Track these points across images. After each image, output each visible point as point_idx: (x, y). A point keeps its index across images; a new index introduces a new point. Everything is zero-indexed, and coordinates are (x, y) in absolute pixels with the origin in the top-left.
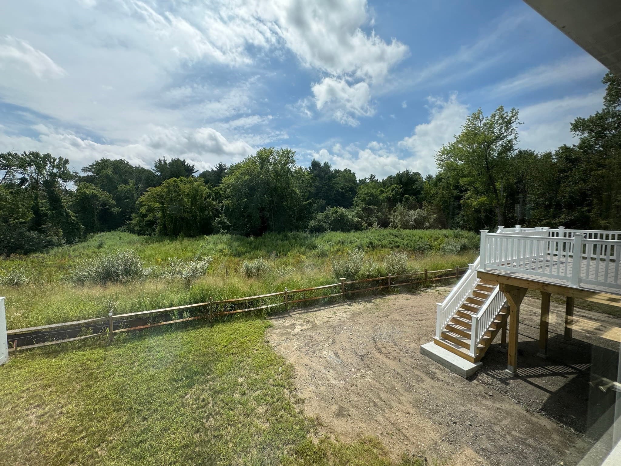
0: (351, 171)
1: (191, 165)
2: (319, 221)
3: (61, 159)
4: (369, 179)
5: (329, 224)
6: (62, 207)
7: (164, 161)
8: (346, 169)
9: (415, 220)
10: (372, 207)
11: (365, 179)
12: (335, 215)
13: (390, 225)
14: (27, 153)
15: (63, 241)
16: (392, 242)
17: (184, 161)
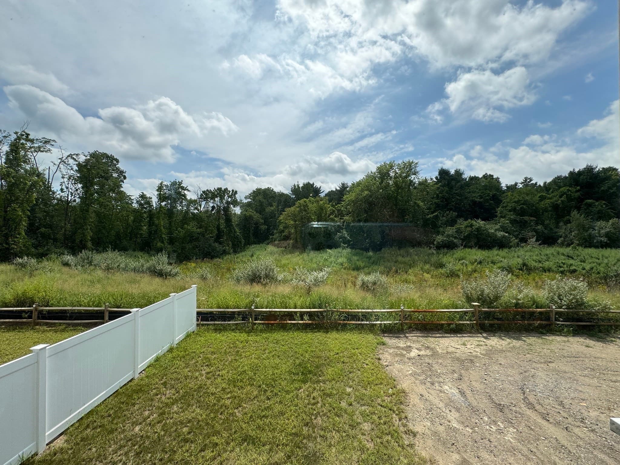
0: (492, 176)
1: (319, 187)
2: (448, 236)
3: (233, 191)
4: (521, 184)
5: (462, 239)
6: (232, 225)
7: (298, 185)
8: (486, 174)
9: (607, 235)
10: (526, 218)
11: (516, 184)
12: (469, 229)
13: (559, 241)
14: (216, 189)
15: (232, 251)
16: (562, 265)
17: (313, 183)
